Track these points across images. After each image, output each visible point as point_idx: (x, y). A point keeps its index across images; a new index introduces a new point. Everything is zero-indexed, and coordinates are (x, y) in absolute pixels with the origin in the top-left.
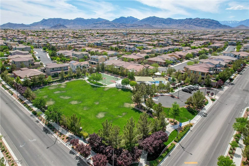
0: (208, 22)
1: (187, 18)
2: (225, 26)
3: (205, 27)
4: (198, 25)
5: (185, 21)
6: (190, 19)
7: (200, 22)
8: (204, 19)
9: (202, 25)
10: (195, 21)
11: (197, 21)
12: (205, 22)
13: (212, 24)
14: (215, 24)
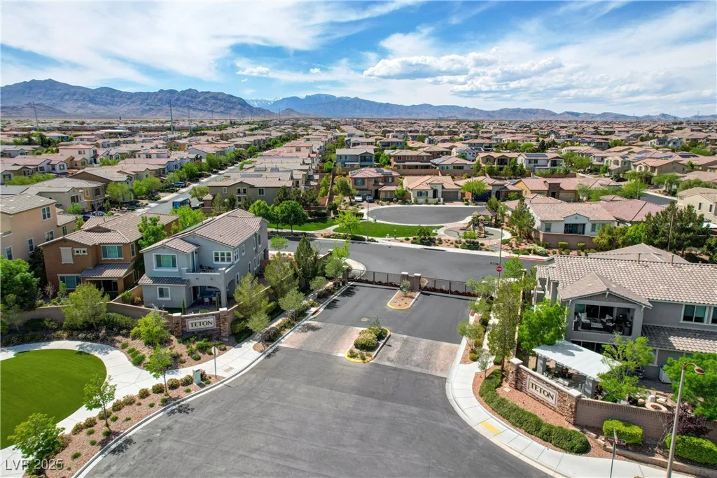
0: (220, 100)
1: (162, 90)
2: (260, 111)
3: (217, 112)
4: (199, 108)
5: (159, 97)
6: (172, 92)
7: (200, 101)
8: (208, 92)
9: (207, 107)
10: (187, 96)
11: (192, 97)
12: (214, 101)
13: (231, 105)
14: (239, 106)
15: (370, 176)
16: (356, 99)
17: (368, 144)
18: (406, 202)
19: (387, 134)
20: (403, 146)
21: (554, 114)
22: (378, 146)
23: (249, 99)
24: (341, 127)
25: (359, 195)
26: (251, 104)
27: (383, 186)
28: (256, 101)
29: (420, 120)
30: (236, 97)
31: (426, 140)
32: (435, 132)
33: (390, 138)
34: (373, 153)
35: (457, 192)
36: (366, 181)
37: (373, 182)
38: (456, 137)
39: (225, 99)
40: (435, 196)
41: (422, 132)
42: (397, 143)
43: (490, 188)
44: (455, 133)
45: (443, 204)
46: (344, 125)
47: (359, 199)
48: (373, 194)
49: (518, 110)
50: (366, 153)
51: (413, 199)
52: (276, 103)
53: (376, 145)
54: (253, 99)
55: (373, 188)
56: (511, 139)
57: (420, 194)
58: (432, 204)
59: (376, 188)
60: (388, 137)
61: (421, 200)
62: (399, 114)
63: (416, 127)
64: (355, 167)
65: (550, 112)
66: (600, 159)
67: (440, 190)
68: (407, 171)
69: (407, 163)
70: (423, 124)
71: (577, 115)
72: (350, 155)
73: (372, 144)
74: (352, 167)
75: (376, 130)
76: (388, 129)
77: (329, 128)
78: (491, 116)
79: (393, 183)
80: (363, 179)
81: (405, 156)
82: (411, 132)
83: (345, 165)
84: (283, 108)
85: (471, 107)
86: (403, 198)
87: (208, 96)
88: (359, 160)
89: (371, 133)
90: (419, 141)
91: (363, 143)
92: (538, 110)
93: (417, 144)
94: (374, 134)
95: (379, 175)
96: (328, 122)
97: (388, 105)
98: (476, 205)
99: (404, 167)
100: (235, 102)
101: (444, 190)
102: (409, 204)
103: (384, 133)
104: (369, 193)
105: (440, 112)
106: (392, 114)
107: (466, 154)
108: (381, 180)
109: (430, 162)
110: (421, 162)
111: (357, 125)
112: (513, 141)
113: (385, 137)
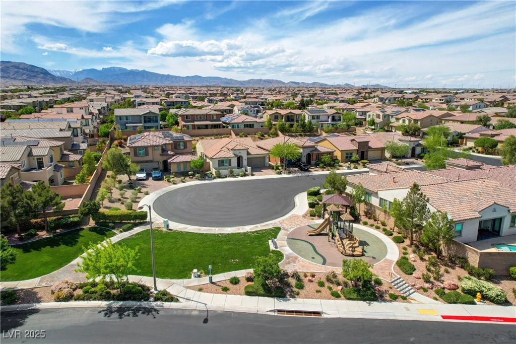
0: (22, 69)
2: (62, 79)
12: (16, 70)
13: (34, 74)
14: (42, 75)
15: (155, 144)
16: (144, 71)
17: (153, 103)
18: (206, 175)
19: (170, 96)
20: (187, 105)
21: (284, 83)
22: (164, 106)
23: (52, 69)
24: (131, 91)
25: (142, 170)
26: (54, 73)
27: (173, 156)
28: (59, 71)
29: (195, 87)
30: (38, 67)
31: (206, 100)
32: (210, 94)
33: (173, 99)
34: (157, 112)
35: (264, 157)
36: (150, 150)
37: (160, 152)
38: (228, 98)
39: (27, 69)
40: (239, 165)
41: (199, 94)
42: (182, 102)
43: (301, 150)
44: (225, 95)
45: (252, 175)
46: (133, 89)
47: (142, 175)
48: (161, 167)
49: (260, 80)
50: (150, 113)
51: (213, 171)
52: (77, 73)
53: (161, 105)
54: (56, 70)
55: (161, 159)
56: (274, 99)
57: (222, 162)
58: (238, 175)
59: (165, 158)
60: (172, 97)
61: (224, 172)
62: (177, 82)
63: (192, 91)
64: (138, 129)
65: (281, 82)
66: (361, 113)
67: (245, 157)
68: (197, 131)
69: (196, 123)
70: (198, 89)
71: (298, 83)
72: (132, 116)
73: (157, 103)
74: (135, 131)
75: (161, 93)
76: (171, 92)
77: (121, 91)
78: (243, 84)
79: (185, 151)
80: (146, 148)
81: (194, 115)
82: (190, 94)
83: (126, 128)
84: (83, 77)
85: (229, 78)
86: (201, 170)
87: (9, 65)
88: (143, 121)
89: (155, 95)
90: (200, 101)
91: (148, 103)
92: (273, 80)
93: (199, 104)
94: (159, 96)
95: (168, 141)
96: (120, 88)
97: (168, 76)
98: (289, 173)
99: (194, 127)
100: (37, 72)
101: (250, 156)
102: (210, 178)
103: (168, 95)
104: (156, 165)
105: (207, 81)
106: (173, 82)
107: (248, 111)
108: (170, 147)
109: (220, 121)
110: (211, 121)
111: (145, 90)
112: (276, 100)
113: (169, 98)
